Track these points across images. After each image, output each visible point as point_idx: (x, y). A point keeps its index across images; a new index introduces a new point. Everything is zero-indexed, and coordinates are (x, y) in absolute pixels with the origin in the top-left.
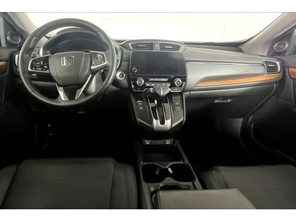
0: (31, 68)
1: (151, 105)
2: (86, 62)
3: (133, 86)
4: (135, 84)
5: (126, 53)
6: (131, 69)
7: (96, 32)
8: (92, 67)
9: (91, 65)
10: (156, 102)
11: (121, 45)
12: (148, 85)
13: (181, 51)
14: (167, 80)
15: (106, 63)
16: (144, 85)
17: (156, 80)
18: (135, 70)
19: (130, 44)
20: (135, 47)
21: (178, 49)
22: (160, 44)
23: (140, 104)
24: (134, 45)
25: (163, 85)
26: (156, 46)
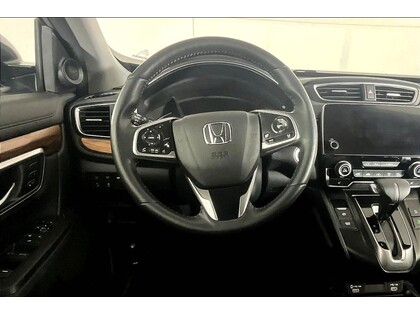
0: (139, 149)
2: (254, 135)
3: (327, 178)
4: (334, 174)
6: (327, 143)
7: (271, 69)
8: (265, 146)
12: (358, 174)
13: (416, 100)
14: (395, 164)
15: (296, 137)
16: (352, 175)
17: (376, 164)
18: (334, 145)
19: (315, 86)
20: (326, 95)
21: (411, 99)
22: (377, 88)
23: (344, 214)
24: (324, 90)
25: (389, 175)
26: (370, 92)
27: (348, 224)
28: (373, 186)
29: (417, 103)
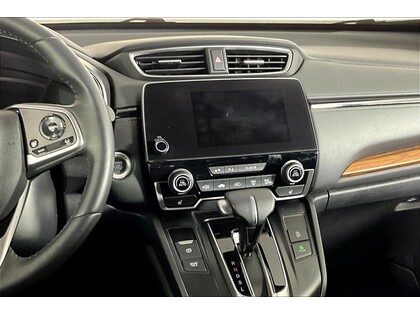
1: (223, 246)
3: (160, 197)
4: (167, 190)
5: (125, 89)
6: (151, 144)
8: (32, 160)
9: (26, 153)
10: (236, 236)
11: (103, 60)
12: (206, 187)
13: (291, 67)
14: (261, 167)
15: (79, 143)
16: (196, 188)
17: (231, 169)
18: (162, 146)
19: (132, 56)
20: (150, 68)
21: (284, 66)
22: (229, 52)
23: (189, 250)
24: (149, 61)
25: (253, 183)
26: (218, 60)
27: (194, 264)
28: (222, 203)
29: (292, 72)
